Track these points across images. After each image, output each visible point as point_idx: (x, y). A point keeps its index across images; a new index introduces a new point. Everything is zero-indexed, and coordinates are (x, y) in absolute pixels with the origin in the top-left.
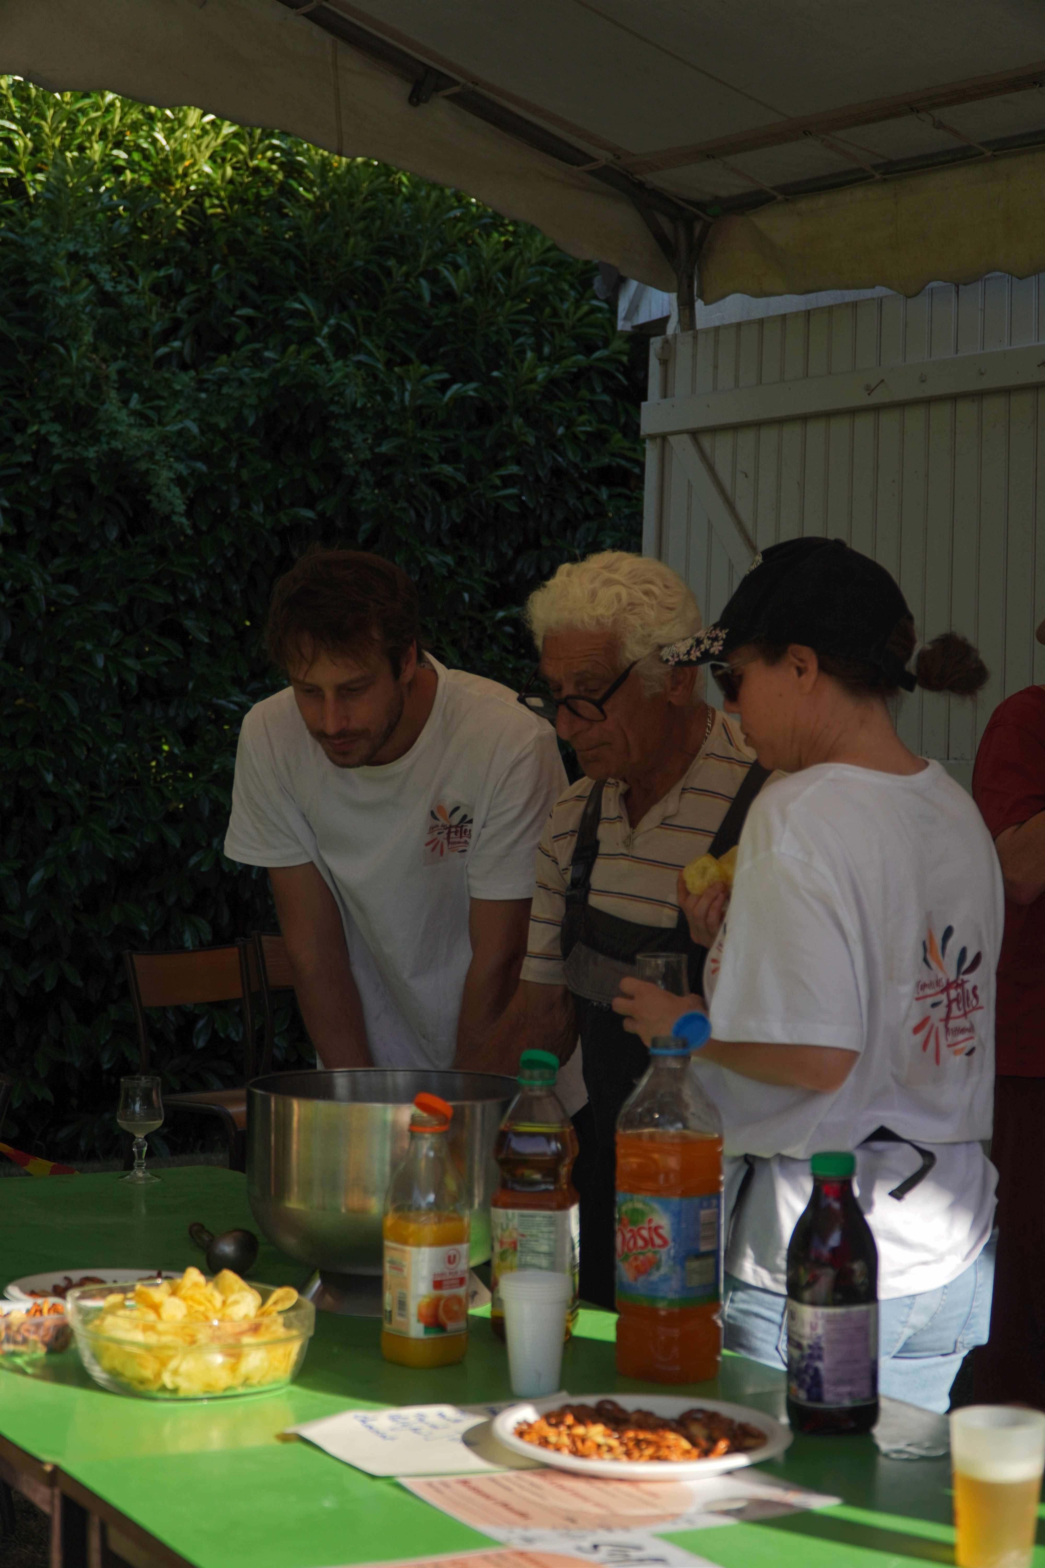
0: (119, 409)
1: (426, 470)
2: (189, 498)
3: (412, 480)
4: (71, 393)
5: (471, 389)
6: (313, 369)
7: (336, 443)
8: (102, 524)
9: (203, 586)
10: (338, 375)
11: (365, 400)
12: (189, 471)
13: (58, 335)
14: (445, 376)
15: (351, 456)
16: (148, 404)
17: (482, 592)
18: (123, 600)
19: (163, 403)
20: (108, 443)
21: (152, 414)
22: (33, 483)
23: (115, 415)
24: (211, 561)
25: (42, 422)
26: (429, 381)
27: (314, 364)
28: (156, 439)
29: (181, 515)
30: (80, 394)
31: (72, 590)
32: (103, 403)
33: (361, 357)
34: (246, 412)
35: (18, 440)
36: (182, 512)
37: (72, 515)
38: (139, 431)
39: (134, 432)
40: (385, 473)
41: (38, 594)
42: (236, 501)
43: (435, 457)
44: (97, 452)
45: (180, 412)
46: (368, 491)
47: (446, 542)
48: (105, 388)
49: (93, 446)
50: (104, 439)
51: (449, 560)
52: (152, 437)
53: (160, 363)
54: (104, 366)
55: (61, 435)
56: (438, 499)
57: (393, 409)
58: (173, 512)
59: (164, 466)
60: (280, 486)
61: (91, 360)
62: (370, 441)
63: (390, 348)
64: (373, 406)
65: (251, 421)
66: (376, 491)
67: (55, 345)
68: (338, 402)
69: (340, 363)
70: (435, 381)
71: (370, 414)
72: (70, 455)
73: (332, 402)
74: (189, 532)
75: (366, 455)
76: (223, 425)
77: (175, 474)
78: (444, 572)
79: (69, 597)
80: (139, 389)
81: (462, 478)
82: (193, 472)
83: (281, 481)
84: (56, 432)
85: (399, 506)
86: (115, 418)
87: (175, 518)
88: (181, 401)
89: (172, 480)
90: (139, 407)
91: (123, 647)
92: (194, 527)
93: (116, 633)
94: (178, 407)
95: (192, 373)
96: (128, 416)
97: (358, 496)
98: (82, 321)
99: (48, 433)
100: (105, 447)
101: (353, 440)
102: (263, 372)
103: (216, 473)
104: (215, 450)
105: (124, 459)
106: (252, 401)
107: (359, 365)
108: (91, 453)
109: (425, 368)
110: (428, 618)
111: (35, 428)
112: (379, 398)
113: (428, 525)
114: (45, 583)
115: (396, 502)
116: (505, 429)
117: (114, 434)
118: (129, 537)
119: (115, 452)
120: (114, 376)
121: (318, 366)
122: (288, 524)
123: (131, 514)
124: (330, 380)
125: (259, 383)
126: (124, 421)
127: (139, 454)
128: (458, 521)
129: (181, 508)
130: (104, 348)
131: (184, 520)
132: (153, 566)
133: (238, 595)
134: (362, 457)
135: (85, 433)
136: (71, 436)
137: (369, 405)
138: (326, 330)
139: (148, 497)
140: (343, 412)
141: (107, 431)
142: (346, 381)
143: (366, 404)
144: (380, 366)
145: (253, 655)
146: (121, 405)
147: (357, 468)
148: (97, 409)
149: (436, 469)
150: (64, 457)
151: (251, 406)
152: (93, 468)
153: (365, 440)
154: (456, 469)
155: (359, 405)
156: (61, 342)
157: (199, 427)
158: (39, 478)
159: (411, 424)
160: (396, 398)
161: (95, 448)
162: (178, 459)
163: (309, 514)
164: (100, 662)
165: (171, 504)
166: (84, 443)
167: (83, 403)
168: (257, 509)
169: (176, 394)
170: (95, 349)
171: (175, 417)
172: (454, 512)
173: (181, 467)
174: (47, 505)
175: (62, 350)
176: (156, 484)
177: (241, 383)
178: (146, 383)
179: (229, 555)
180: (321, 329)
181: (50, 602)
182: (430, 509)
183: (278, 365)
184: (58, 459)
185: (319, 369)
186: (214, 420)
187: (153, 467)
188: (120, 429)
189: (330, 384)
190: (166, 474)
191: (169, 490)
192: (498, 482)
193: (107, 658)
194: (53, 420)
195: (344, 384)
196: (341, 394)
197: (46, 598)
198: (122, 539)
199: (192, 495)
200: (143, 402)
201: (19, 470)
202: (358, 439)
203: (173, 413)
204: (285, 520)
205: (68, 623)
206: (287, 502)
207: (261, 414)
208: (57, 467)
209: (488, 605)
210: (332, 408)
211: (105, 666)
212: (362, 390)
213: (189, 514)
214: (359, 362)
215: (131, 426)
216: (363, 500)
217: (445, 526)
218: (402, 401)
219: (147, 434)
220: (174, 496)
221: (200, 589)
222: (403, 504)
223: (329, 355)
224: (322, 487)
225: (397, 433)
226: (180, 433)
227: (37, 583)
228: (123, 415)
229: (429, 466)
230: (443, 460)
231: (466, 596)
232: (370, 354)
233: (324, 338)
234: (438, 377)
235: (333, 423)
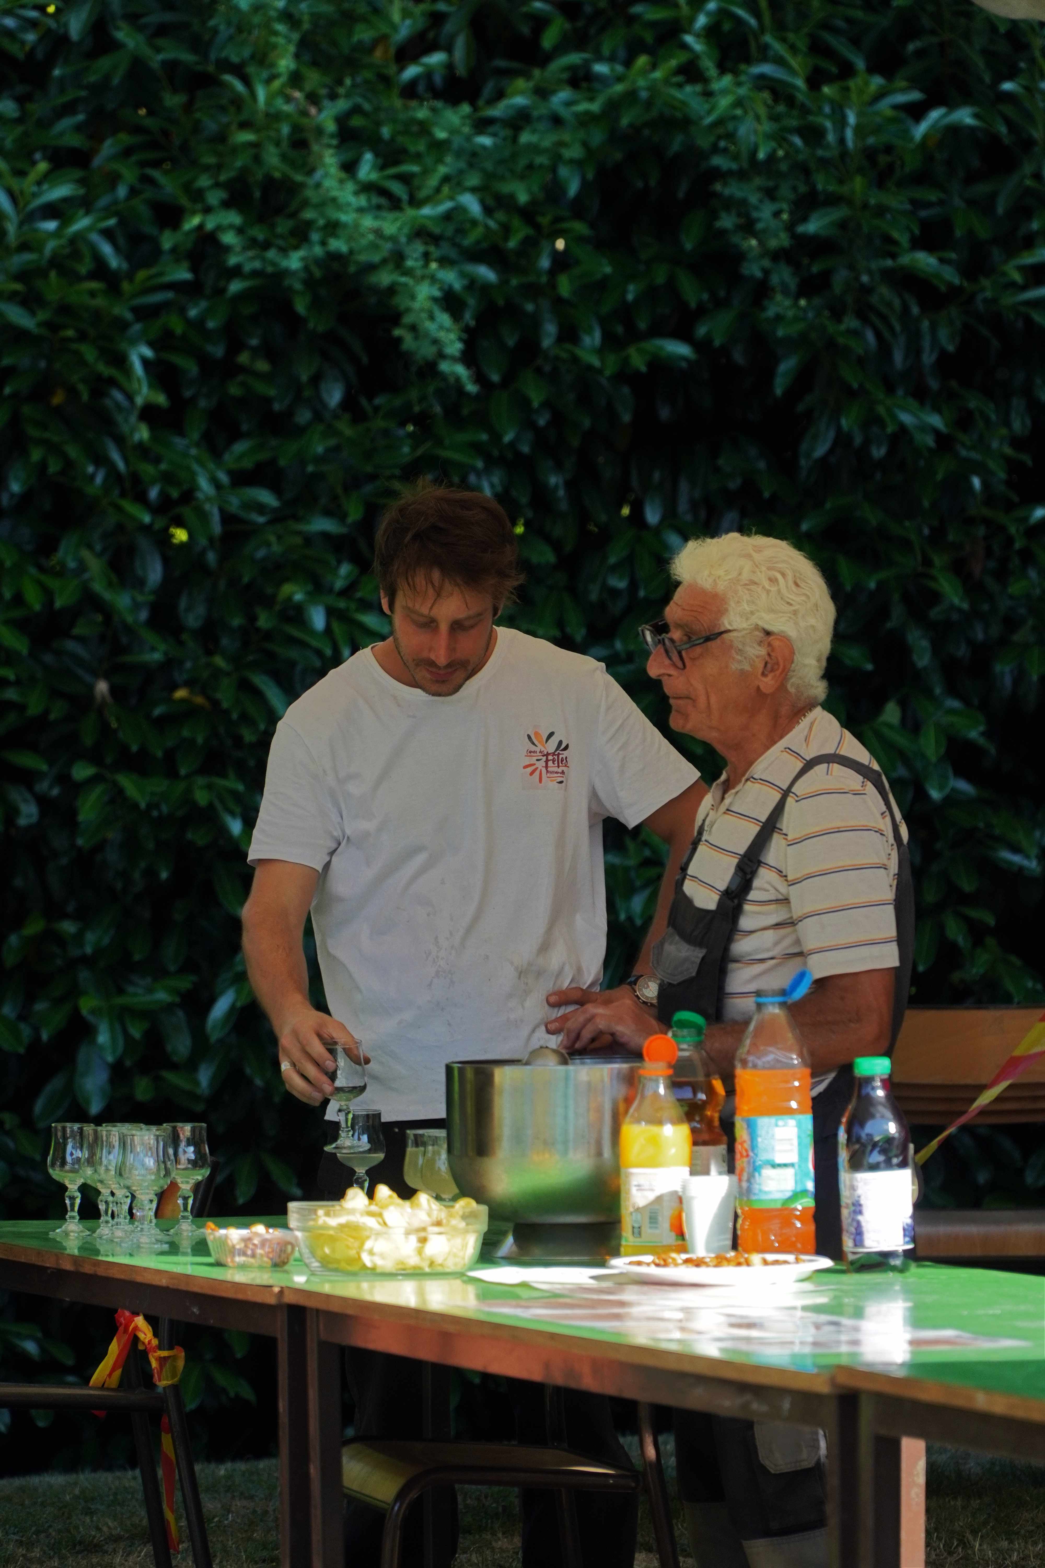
0: (341, 181)
1: (889, 263)
2: (467, 329)
3: (865, 279)
4: (257, 159)
5: (965, 116)
6: (678, 94)
7: (727, 221)
8: (316, 380)
9: (496, 480)
10: (724, 102)
11: (773, 144)
12: (465, 282)
13: (235, 59)
14: (915, 96)
15: (754, 242)
16: (392, 171)
17: (1002, 475)
18: (355, 513)
19: (415, 168)
20: (323, 243)
21: (397, 189)
22: (193, 313)
23: (334, 193)
24: (508, 438)
25: (208, 210)
26: (885, 106)
27: (680, 86)
28: (406, 231)
29: (454, 359)
30: (272, 158)
31: (267, 497)
32: (311, 172)
33: (766, 69)
34: (564, 172)
35: (167, 241)
36: (457, 354)
37: (262, 366)
38: (376, 218)
39: (368, 222)
40: (815, 269)
41: (207, 507)
42: (550, 330)
43: (903, 239)
44: (303, 259)
45: (446, 179)
46: (787, 303)
47: (934, 384)
48: (315, 148)
49: (296, 248)
50: (315, 237)
51: (936, 421)
52: (400, 229)
53: (410, 91)
54: (313, 111)
55: (240, 231)
56: (915, 310)
57: (827, 154)
58: (442, 356)
59: (423, 278)
60: (630, 297)
61: (288, 99)
62: (785, 216)
63: (817, 48)
64: (787, 155)
65: (573, 188)
66: (803, 302)
67: (228, 78)
68: (725, 150)
69: (727, 80)
70: (896, 107)
71: (784, 167)
72: (257, 265)
73: (715, 149)
74: (471, 388)
75: (781, 240)
76: (523, 198)
77: (441, 289)
78: (930, 441)
79: (261, 508)
80: (374, 142)
81: (951, 275)
82: (472, 284)
83: (631, 288)
84: (231, 226)
85: (843, 327)
86: (334, 200)
87: (445, 367)
88: (449, 159)
89: (435, 300)
90: (374, 176)
91: (359, 595)
92: (480, 378)
93: (345, 569)
94: (442, 170)
95: (466, 108)
96: (356, 193)
97: (771, 312)
98: (276, 33)
99: (219, 228)
100: (318, 250)
101: (755, 215)
102: (591, 99)
103: (514, 282)
104: (512, 244)
105: (352, 269)
106: (574, 152)
107: (763, 83)
108: (294, 261)
109: (877, 82)
110: (907, 524)
111: (196, 221)
112: (797, 141)
113: (898, 357)
114: (218, 486)
115: (839, 321)
116: (1028, 182)
117: (333, 228)
118: (364, 402)
119: (335, 257)
120: (331, 127)
121: (688, 89)
122: (643, 369)
123: (365, 360)
124: (709, 112)
125: (586, 120)
126: (349, 204)
127: (376, 258)
128: (951, 348)
129: (454, 347)
130: (314, 79)
131: (461, 370)
132: (406, 450)
133: (561, 493)
134: (773, 243)
135: (283, 226)
136: (259, 233)
137: (781, 153)
138: (702, 20)
139: (397, 332)
140: (734, 166)
141: (321, 222)
142: (739, 112)
143: (774, 151)
144: (800, 83)
145: (594, 596)
146: (343, 175)
147: (766, 263)
148: (302, 185)
149: (905, 259)
150: (248, 268)
151: (572, 161)
152: (298, 286)
153: (777, 214)
154: (942, 260)
155: (761, 155)
156: (239, 71)
157: (482, 202)
158: (203, 304)
159: (858, 183)
160: (831, 137)
161: (301, 253)
162: (444, 262)
163: (680, 349)
164: (318, 619)
165: (436, 342)
166: (281, 242)
167: (277, 175)
168: (593, 339)
169: (439, 147)
170: (296, 79)
171: (438, 190)
172: (943, 334)
173: (450, 277)
174: (218, 351)
175: (239, 86)
176: (408, 310)
177: (557, 121)
178: (386, 132)
179: (542, 422)
180: (692, 20)
181: (227, 518)
182: (898, 328)
183: (619, 88)
184: (236, 272)
185: (689, 93)
186: (506, 188)
187: (403, 279)
188: (344, 218)
189: (708, 120)
190: (424, 292)
191: (432, 317)
192: (1017, 277)
193: (331, 613)
194: (226, 205)
195: (734, 118)
196: (731, 136)
197: (222, 510)
198: (349, 404)
199: (472, 323)
200: (383, 168)
201: (169, 295)
202: (765, 214)
203: (433, 182)
204: (638, 362)
205: (261, 553)
206: (642, 325)
207: (590, 176)
208: (235, 287)
209: (1016, 499)
210: (718, 161)
211: (328, 630)
212: (767, 127)
213: (469, 357)
214: (762, 77)
215: (361, 210)
216: (779, 318)
217: (928, 358)
218: (842, 141)
219: (391, 224)
220: (441, 327)
221: (492, 486)
222: (851, 322)
223: (709, 66)
224: (705, 296)
225: (833, 200)
226: (447, 217)
227: (204, 484)
228: (347, 194)
229: (893, 256)
230: (918, 244)
231: (976, 482)
232: (780, 61)
233: (697, 36)
234: (901, 98)
235: (718, 187)
